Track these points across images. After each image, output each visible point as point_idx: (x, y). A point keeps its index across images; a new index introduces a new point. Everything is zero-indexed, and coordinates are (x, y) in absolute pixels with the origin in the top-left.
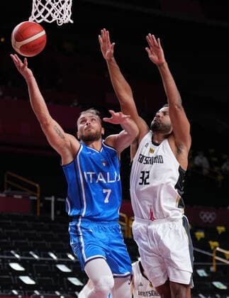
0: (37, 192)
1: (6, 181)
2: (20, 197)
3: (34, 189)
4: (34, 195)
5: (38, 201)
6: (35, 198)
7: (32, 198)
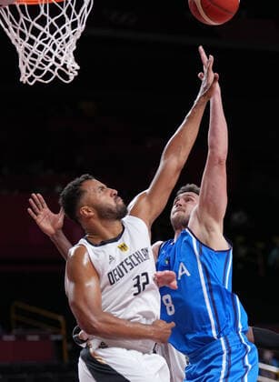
0: (60, 328)
1: (13, 316)
2: (36, 338)
3: (56, 324)
4: (55, 333)
5: (65, 342)
6: (59, 337)
7: (54, 338)
